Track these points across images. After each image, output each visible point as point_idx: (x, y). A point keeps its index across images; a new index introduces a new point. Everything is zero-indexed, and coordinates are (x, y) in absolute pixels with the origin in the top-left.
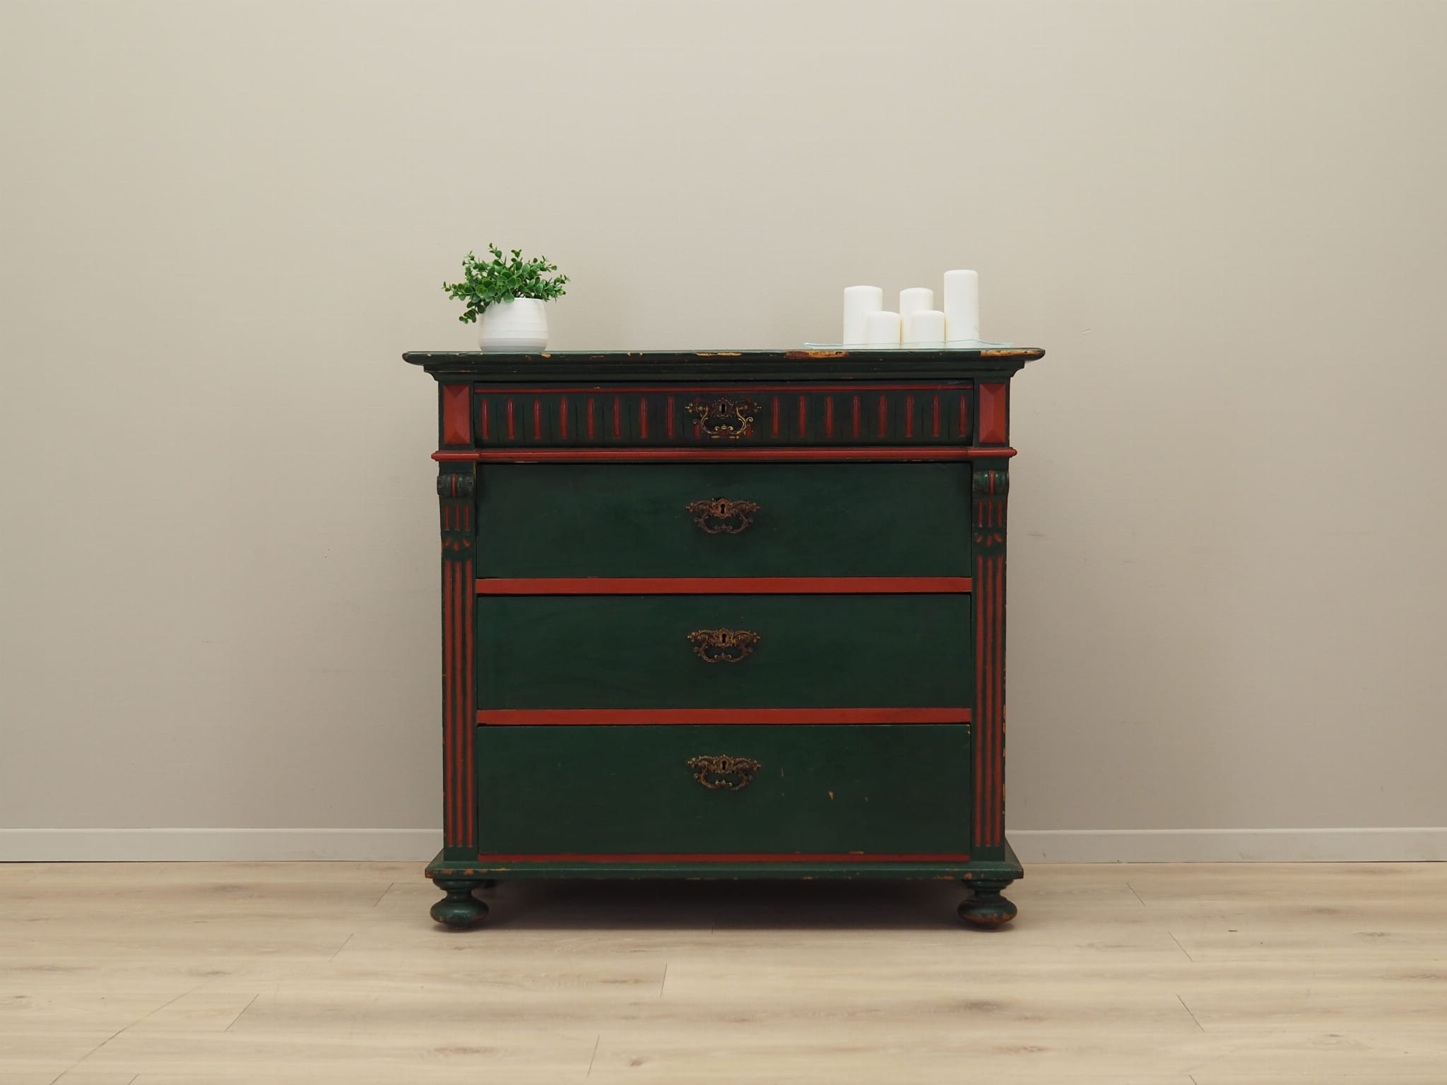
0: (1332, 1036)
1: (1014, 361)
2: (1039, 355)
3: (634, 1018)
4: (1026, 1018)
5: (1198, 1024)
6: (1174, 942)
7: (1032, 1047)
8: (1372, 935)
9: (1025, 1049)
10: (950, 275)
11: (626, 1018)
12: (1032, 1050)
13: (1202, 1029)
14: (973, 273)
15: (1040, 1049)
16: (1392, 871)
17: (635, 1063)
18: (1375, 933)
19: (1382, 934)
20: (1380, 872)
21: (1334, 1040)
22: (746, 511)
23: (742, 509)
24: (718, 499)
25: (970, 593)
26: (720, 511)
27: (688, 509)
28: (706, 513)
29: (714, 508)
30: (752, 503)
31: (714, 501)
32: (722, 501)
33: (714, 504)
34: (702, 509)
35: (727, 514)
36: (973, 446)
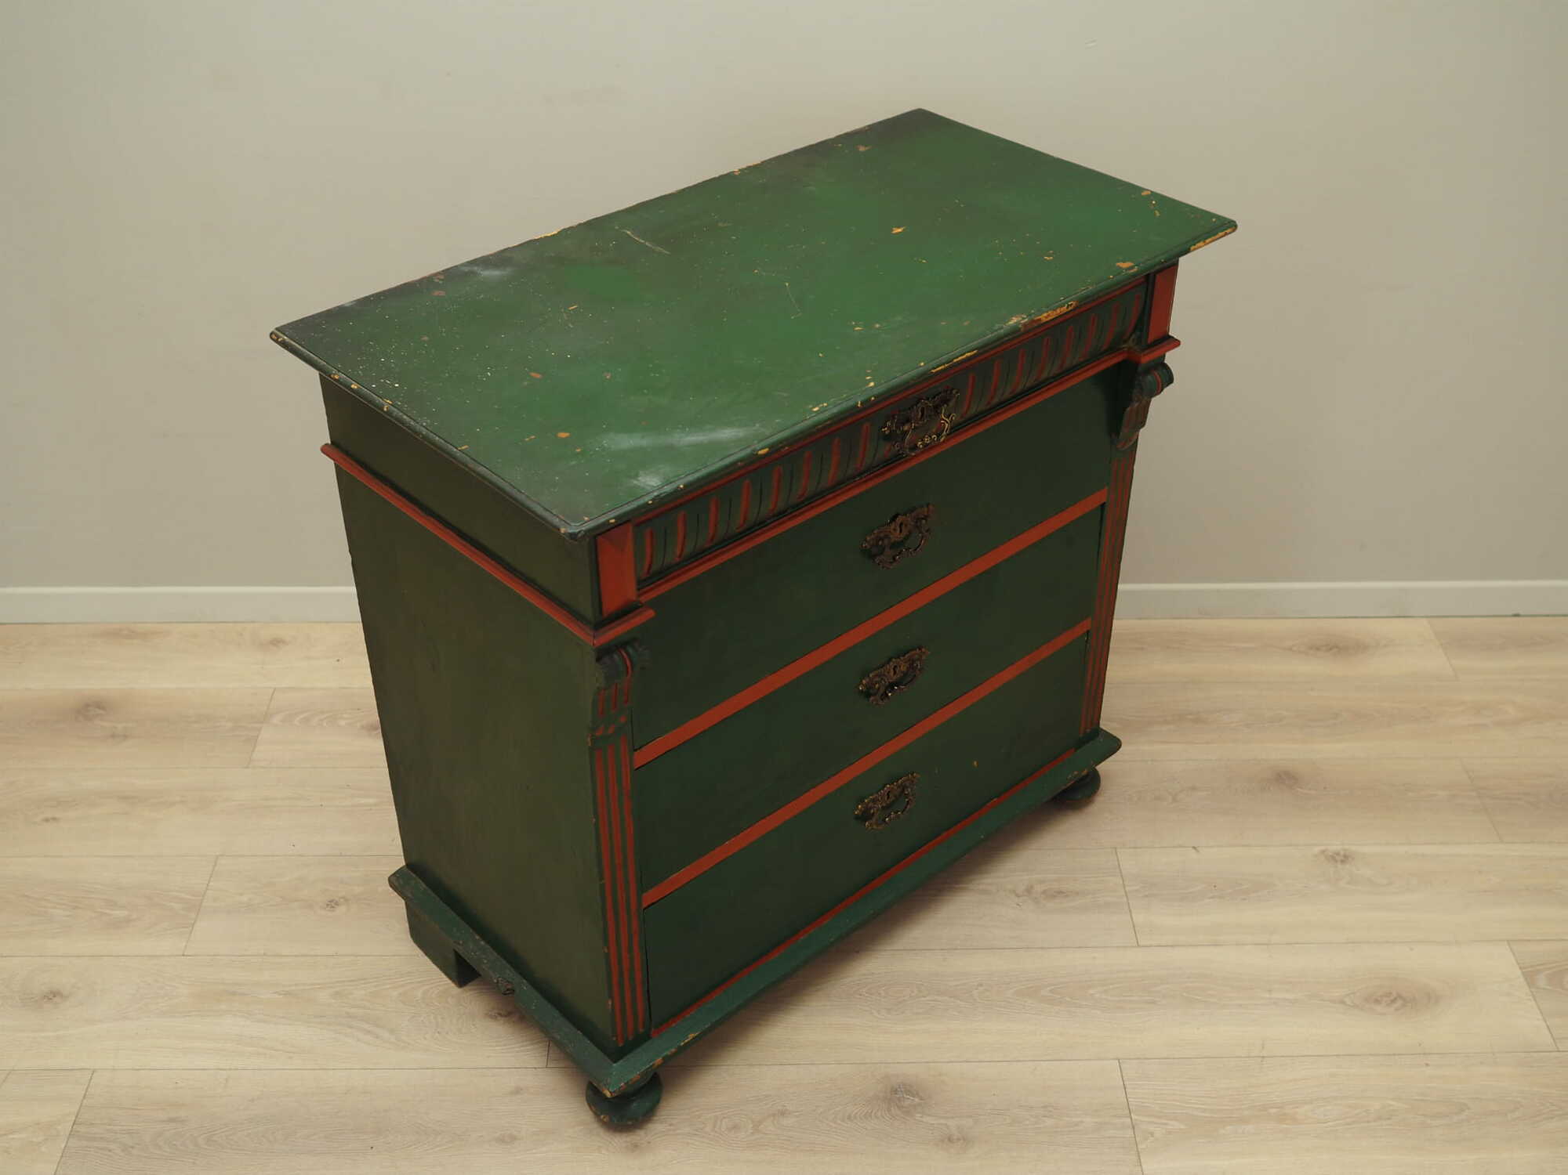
22: (923, 519)
23: (918, 519)
24: (894, 519)
25: (1104, 503)
26: (898, 532)
27: (866, 547)
28: (886, 541)
29: (892, 531)
30: (928, 505)
31: (891, 522)
32: (899, 520)
33: (893, 526)
34: (882, 539)
35: (905, 532)
36: (1136, 347)
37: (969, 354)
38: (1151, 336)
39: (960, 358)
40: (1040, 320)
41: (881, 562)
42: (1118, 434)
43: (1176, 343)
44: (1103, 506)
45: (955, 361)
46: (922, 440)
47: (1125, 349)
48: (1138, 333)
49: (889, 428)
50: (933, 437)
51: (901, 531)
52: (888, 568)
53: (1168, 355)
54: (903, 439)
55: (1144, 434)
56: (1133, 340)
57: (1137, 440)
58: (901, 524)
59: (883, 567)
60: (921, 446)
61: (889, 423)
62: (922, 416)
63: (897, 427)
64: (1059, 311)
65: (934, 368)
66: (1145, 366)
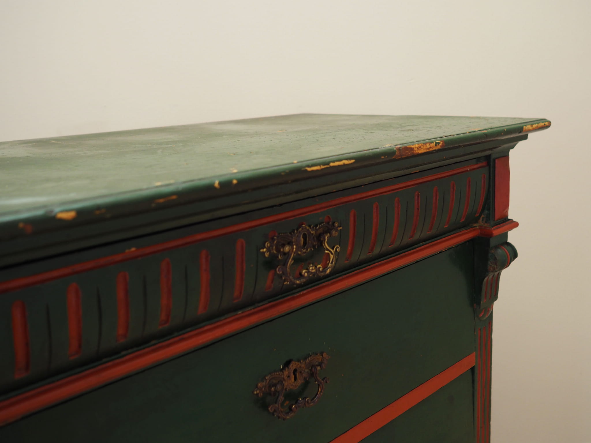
22: (317, 366)
23: (312, 366)
24: (287, 364)
25: (474, 366)
26: (293, 380)
27: (257, 394)
28: (279, 387)
29: (286, 378)
30: (322, 354)
31: (284, 368)
32: (293, 366)
33: (286, 373)
34: (275, 385)
35: (300, 381)
36: (486, 225)
37: (346, 162)
38: (497, 216)
39: (337, 164)
40: (412, 149)
41: (275, 411)
42: (479, 304)
43: (516, 225)
44: (473, 369)
45: (332, 164)
46: (307, 269)
47: (478, 227)
48: (486, 212)
49: (269, 250)
50: (318, 267)
51: (296, 379)
52: (284, 419)
53: (510, 233)
54: (285, 264)
55: (497, 306)
56: (483, 218)
57: (492, 312)
58: (295, 371)
59: (279, 417)
60: (306, 274)
61: (267, 244)
62: (305, 243)
63: (278, 250)
64: (428, 146)
65: (309, 166)
66: (493, 242)
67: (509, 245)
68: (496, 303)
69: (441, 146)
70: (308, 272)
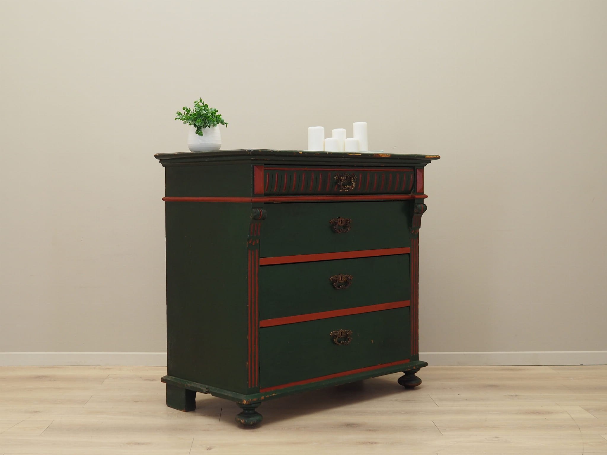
0: (496, 437)
1: (424, 160)
2: (437, 158)
3: (208, 430)
4: (370, 430)
5: (441, 432)
6: (431, 399)
7: (372, 442)
8: (512, 396)
9: (370, 443)
10: (355, 124)
11: (205, 430)
12: (372, 443)
13: (442, 434)
14: (365, 123)
15: (375, 443)
16: (520, 370)
17: (209, 449)
18: (514, 395)
19: (516, 396)
20: (516, 370)
21: (496, 439)
23: (347, 221)
24: (339, 217)
27: (330, 223)
28: (337, 224)
29: (339, 222)
32: (341, 219)
33: (339, 220)
34: (335, 223)
35: (343, 224)
36: (413, 194)
37: (359, 154)
38: (418, 190)
39: (356, 154)
40: (380, 155)
42: (412, 228)
43: (427, 197)
44: (409, 254)
45: (355, 154)
47: (409, 195)
48: (413, 189)
49: (336, 178)
51: (341, 223)
53: (425, 200)
57: (418, 233)
61: (336, 176)
62: (346, 179)
63: (339, 178)
64: (385, 155)
65: (349, 153)
66: (416, 201)
67: (425, 204)
68: (420, 229)
69: (390, 156)
70: (347, 187)
